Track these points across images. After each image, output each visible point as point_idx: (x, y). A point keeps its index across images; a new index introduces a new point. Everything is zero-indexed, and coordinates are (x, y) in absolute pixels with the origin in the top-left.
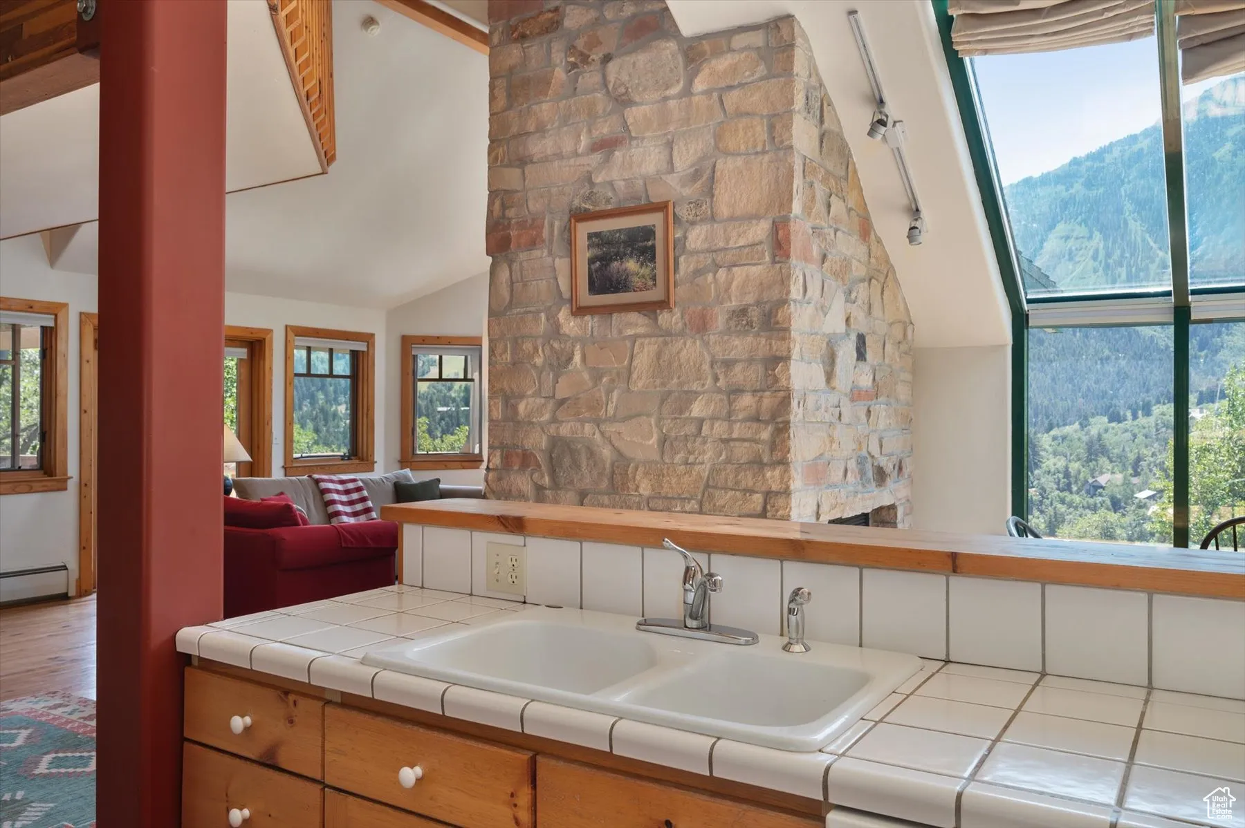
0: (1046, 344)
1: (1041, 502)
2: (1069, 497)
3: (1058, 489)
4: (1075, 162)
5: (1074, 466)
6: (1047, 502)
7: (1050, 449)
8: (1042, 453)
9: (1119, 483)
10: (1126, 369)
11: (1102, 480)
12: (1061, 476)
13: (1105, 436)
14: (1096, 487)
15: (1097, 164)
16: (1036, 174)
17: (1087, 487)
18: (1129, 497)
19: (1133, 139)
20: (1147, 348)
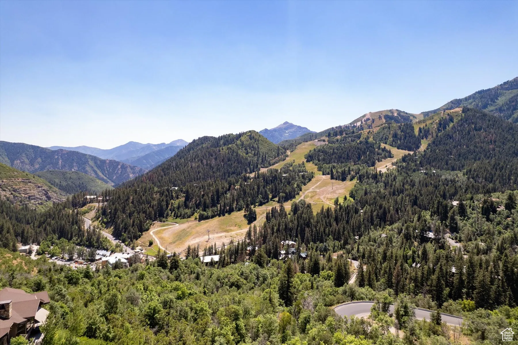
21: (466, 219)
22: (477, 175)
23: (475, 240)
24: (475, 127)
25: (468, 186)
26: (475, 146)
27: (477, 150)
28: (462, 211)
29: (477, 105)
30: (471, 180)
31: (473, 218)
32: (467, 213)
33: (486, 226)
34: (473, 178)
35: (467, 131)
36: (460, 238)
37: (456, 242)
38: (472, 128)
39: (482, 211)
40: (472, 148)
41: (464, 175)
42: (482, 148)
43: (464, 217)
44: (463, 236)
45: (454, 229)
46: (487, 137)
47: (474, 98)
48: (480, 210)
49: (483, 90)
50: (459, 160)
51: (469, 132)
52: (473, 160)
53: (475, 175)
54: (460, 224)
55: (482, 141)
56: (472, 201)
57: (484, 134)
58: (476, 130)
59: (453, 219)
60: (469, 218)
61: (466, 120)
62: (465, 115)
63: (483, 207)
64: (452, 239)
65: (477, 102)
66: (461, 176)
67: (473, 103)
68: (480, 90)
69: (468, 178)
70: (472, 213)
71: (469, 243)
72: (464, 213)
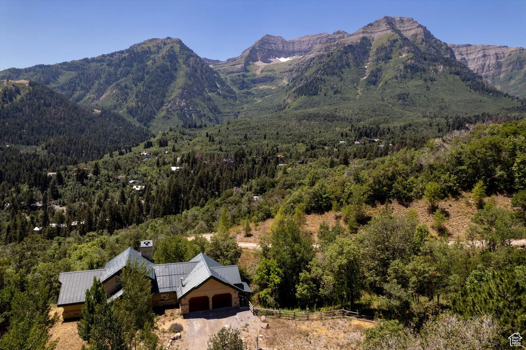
0: (96, 123)
1: (101, 186)
2: (110, 184)
3: (106, 181)
4: (103, 56)
5: (111, 173)
6: (103, 186)
7: (102, 167)
8: (100, 169)
9: (124, 178)
10: (123, 133)
11: (119, 177)
12: (107, 177)
13: (119, 161)
14: (118, 180)
15: (111, 59)
16: (90, 57)
17: (115, 180)
18: (127, 183)
19: (122, 52)
20: (128, 126)
21: (64, 186)
22: (57, 150)
23: (78, 201)
24: (45, 103)
25: (53, 160)
26: (47, 122)
27: (48, 125)
28: (60, 180)
29: (40, 80)
30: (52, 154)
31: (70, 185)
32: (64, 181)
33: (84, 189)
34: (53, 152)
35: (37, 106)
36: (64, 202)
37: (61, 206)
38: (42, 103)
39: (77, 178)
40: (44, 123)
41: (43, 149)
42: (54, 124)
43: (63, 185)
44: (65, 200)
45: (56, 196)
46: (56, 114)
47: (34, 71)
48: (75, 178)
49: (43, 65)
50: (33, 135)
51: (39, 107)
52: (47, 136)
53: (55, 150)
54: (61, 191)
55: (53, 117)
56: (66, 171)
57: (54, 110)
58: (46, 106)
59: (53, 188)
60: (67, 186)
61: (35, 95)
62: (33, 89)
63: (77, 175)
64: (57, 205)
65: (39, 76)
66: (40, 150)
67: (35, 77)
68: (40, 64)
69: (49, 153)
70: (68, 182)
71: (75, 204)
72: (63, 182)
